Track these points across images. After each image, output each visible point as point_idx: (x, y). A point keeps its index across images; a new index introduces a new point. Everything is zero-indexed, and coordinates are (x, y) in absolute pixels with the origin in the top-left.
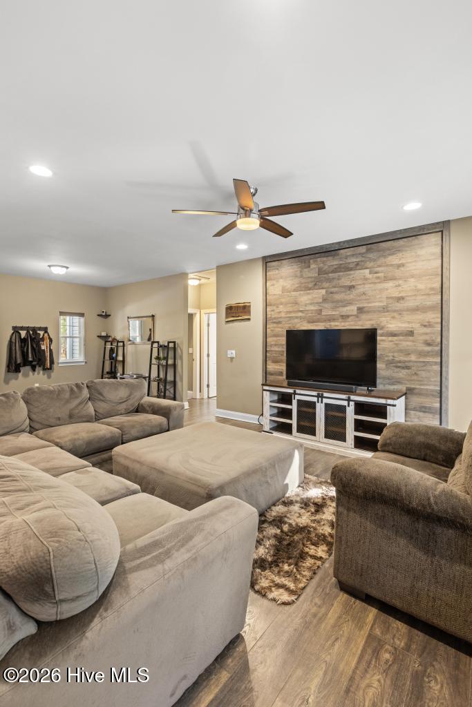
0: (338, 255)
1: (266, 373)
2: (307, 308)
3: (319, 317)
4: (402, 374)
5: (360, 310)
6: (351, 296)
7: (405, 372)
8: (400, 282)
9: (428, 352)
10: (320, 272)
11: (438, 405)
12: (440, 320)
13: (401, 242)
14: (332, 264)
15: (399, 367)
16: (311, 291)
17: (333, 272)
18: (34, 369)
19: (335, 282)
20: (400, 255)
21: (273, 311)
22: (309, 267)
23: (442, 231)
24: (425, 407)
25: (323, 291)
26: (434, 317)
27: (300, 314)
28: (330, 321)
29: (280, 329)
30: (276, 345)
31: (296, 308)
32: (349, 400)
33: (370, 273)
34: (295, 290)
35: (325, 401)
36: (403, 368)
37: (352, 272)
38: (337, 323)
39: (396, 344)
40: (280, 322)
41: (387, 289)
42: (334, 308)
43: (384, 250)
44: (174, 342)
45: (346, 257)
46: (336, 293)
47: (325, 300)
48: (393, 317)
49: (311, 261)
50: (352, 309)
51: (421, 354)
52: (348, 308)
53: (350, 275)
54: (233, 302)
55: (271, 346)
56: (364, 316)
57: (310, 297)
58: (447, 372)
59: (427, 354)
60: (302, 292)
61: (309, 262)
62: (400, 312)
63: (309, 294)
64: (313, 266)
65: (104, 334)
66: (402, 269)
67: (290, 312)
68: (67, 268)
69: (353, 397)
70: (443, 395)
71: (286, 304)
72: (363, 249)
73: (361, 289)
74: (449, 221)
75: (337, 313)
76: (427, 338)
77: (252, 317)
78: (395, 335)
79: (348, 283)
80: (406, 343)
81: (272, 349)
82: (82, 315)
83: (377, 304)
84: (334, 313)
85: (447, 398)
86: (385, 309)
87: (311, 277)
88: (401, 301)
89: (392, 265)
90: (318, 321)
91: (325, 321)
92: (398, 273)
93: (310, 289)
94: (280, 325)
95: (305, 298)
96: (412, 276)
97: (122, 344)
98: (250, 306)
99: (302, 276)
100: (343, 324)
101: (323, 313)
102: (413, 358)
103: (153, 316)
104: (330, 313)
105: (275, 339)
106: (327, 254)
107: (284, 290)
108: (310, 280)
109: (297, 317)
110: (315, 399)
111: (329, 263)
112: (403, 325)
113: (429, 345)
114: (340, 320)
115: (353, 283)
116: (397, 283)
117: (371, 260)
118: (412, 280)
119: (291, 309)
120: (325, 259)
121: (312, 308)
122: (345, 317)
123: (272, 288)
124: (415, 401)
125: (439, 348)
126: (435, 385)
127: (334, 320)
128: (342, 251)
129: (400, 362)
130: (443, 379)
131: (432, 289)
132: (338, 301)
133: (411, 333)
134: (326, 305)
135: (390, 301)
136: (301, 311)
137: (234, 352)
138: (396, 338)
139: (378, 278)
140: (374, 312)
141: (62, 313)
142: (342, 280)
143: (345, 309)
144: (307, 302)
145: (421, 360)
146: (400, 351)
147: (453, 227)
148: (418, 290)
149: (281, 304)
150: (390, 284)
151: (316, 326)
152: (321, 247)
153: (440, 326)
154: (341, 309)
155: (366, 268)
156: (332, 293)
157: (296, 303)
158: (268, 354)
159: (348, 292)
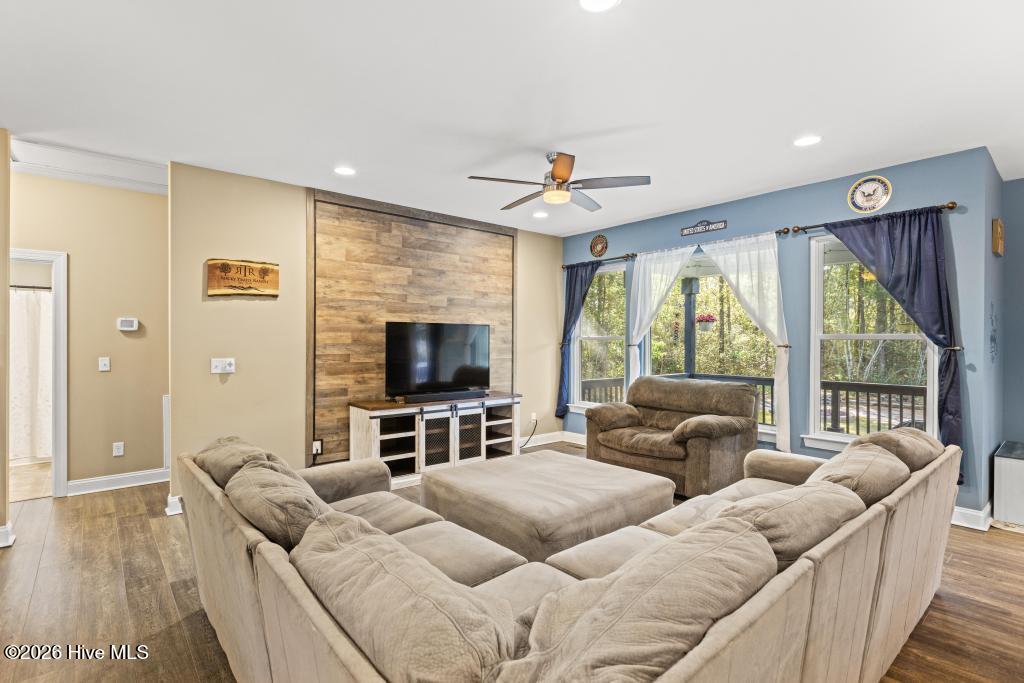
0: (427, 227)
1: (314, 394)
2: (388, 291)
3: (403, 305)
5: (451, 302)
6: (442, 282)
8: (485, 277)
9: (505, 349)
10: (405, 242)
12: (512, 319)
14: (420, 236)
16: (393, 267)
17: (420, 248)
19: (423, 262)
20: (485, 248)
21: (329, 287)
22: (390, 231)
23: (513, 237)
25: (409, 271)
26: (509, 316)
27: (376, 298)
28: (417, 311)
29: (342, 320)
30: (333, 345)
31: (370, 288)
32: (483, 407)
33: (460, 260)
34: (367, 261)
35: (458, 413)
37: (442, 254)
38: (425, 316)
40: (341, 308)
41: (474, 282)
42: (422, 296)
45: (437, 234)
46: (425, 276)
47: (411, 283)
48: (479, 314)
49: (394, 224)
50: (443, 300)
51: (499, 352)
52: (438, 298)
53: (440, 257)
54: (230, 255)
55: (325, 346)
56: (453, 310)
57: (391, 275)
59: (503, 351)
60: (380, 266)
61: (390, 225)
62: (484, 308)
63: (389, 270)
64: (395, 232)
66: (486, 263)
67: (361, 293)
71: (353, 280)
72: (453, 230)
73: (451, 277)
74: (517, 229)
75: (426, 302)
76: (503, 335)
79: (438, 267)
81: (328, 352)
83: (466, 297)
84: (422, 302)
86: (472, 304)
87: (393, 247)
88: (486, 297)
89: (479, 257)
90: (402, 311)
91: (411, 312)
92: (483, 267)
93: (391, 264)
94: (343, 313)
95: (383, 276)
96: (494, 274)
98: (277, 272)
99: (378, 242)
100: (430, 316)
101: (409, 301)
104: (418, 301)
105: (332, 334)
106: (414, 222)
107: (349, 255)
108: (390, 250)
109: (371, 303)
110: (447, 414)
111: (416, 235)
113: (504, 342)
114: (429, 312)
115: (444, 268)
116: (482, 277)
117: (460, 246)
118: (494, 277)
119: (362, 289)
120: (411, 227)
121: (393, 291)
122: (434, 309)
123: (327, 247)
125: (511, 345)
127: (422, 311)
128: (432, 225)
131: (508, 289)
132: (426, 288)
134: (412, 290)
135: (476, 296)
136: (378, 294)
137: (232, 360)
139: (467, 268)
140: (463, 305)
142: (432, 262)
143: (435, 298)
144: (387, 282)
145: (500, 357)
147: (520, 236)
148: (498, 288)
149: (345, 278)
150: (477, 277)
151: (400, 317)
152: (408, 210)
153: (510, 324)
154: (430, 298)
155: (456, 254)
156: (420, 275)
157: (370, 281)
158: (318, 362)
159: (438, 278)
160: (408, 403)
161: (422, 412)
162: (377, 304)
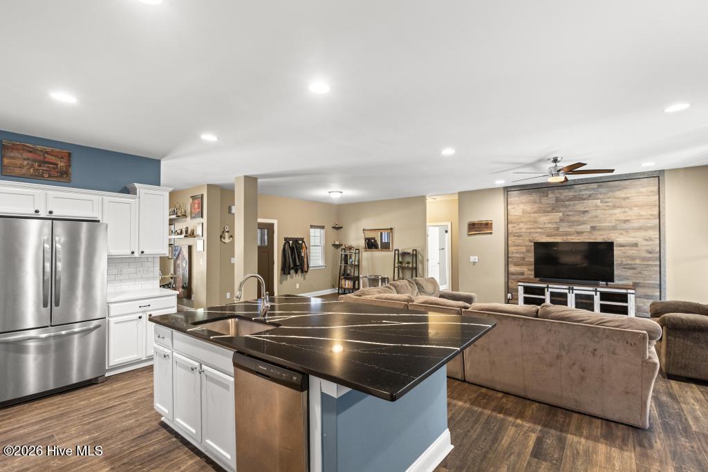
0: (573, 188)
1: (508, 274)
2: (546, 226)
3: (556, 232)
4: (629, 273)
5: (593, 228)
6: (586, 217)
7: (631, 271)
8: (626, 209)
9: (650, 258)
10: (557, 200)
11: (658, 294)
12: (658, 236)
13: (627, 182)
14: (567, 195)
15: (627, 268)
16: (550, 214)
17: (568, 200)
18: (296, 273)
19: (570, 208)
20: (625, 191)
21: (514, 227)
22: (548, 196)
23: (659, 177)
24: (648, 296)
25: (561, 214)
26: (655, 234)
27: (539, 230)
28: (566, 235)
30: (517, 253)
31: (536, 225)
32: (596, 291)
33: (601, 202)
34: (534, 213)
35: (575, 292)
36: (630, 269)
37: (585, 201)
38: (573, 237)
39: (624, 252)
40: (521, 236)
41: (616, 214)
42: (570, 227)
43: (612, 187)
44: (416, 250)
45: (581, 190)
46: (572, 215)
47: (562, 220)
48: (621, 234)
49: (549, 192)
50: (587, 227)
51: (643, 259)
52: (583, 227)
53: (584, 203)
54: (476, 219)
55: (513, 253)
56: (596, 233)
57: (548, 218)
58: (665, 271)
59: (649, 259)
60: (541, 214)
61: (548, 193)
62: (627, 230)
63: (547, 215)
64: (551, 195)
65: (337, 243)
66: (627, 200)
67: (530, 229)
68: (341, 192)
69: (598, 289)
70: (662, 287)
71: (526, 223)
72: (595, 186)
73: (594, 213)
74: (663, 171)
75: (573, 230)
76: (649, 248)
77: (493, 231)
78: (623, 246)
79: (582, 209)
80: (632, 252)
81: (514, 255)
82: (322, 227)
83: (607, 224)
84: (570, 230)
85: (665, 289)
86: (614, 228)
87: (549, 204)
88: (628, 223)
89: (620, 198)
90: (556, 235)
91: (562, 235)
92: (624, 203)
93: (548, 212)
94: (521, 238)
95: (543, 219)
96: (636, 206)
97: (357, 251)
98: (491, 224)
99: (540, 203)
100: (578, 238)
101: (560, 230)
102: (638, 262)
103: (391, 229)
104: (567, 229)
105: (516, 248)
106: (562, 188)
107: (524, 212)
109: (536, 232)
110: (567, 291)
111: (565, 194)
112: (629, 239)
113: (650, 253)
114: (575, 235)
115: (587, 209)
116: (623, 210)
117: (601, 193)
118: (636, 208)
119: (529, 226)
120: (561, 191)
121: (550, 226)
122: (579, 233)
123: (513, 210)
124: (640, 291)
125: (658, 255)
126: (655, 280)
127: (570, 235)
128: (576, 186)
129: (627, 264)
130: (662, 276)
131: (652, 215)
132: (573, 222)
133: (636, 245)
134: (563, 224)
135: (618, 222)
136: (540, 228)
137: (476, 257)
138: (623, 248)
139: (608, 206)
140: (605, 230)
141: (312, 227)
142: (577, 207)
143: (580, 227)
144: (546, 222)
145: (645, 263)
146: (628, 257)
147: (666, 175)
148: (641, 216)
149: (522, 222)
150: (618, 211)
153: (658, 240)
154: (576, 227)
155: (598, 199)
156: (568, 215)
157: (535, 222)
158: (509, 259)
159: (582, 215)
160: (542, 281)
161: (548, 287)
162: (540, 233)
